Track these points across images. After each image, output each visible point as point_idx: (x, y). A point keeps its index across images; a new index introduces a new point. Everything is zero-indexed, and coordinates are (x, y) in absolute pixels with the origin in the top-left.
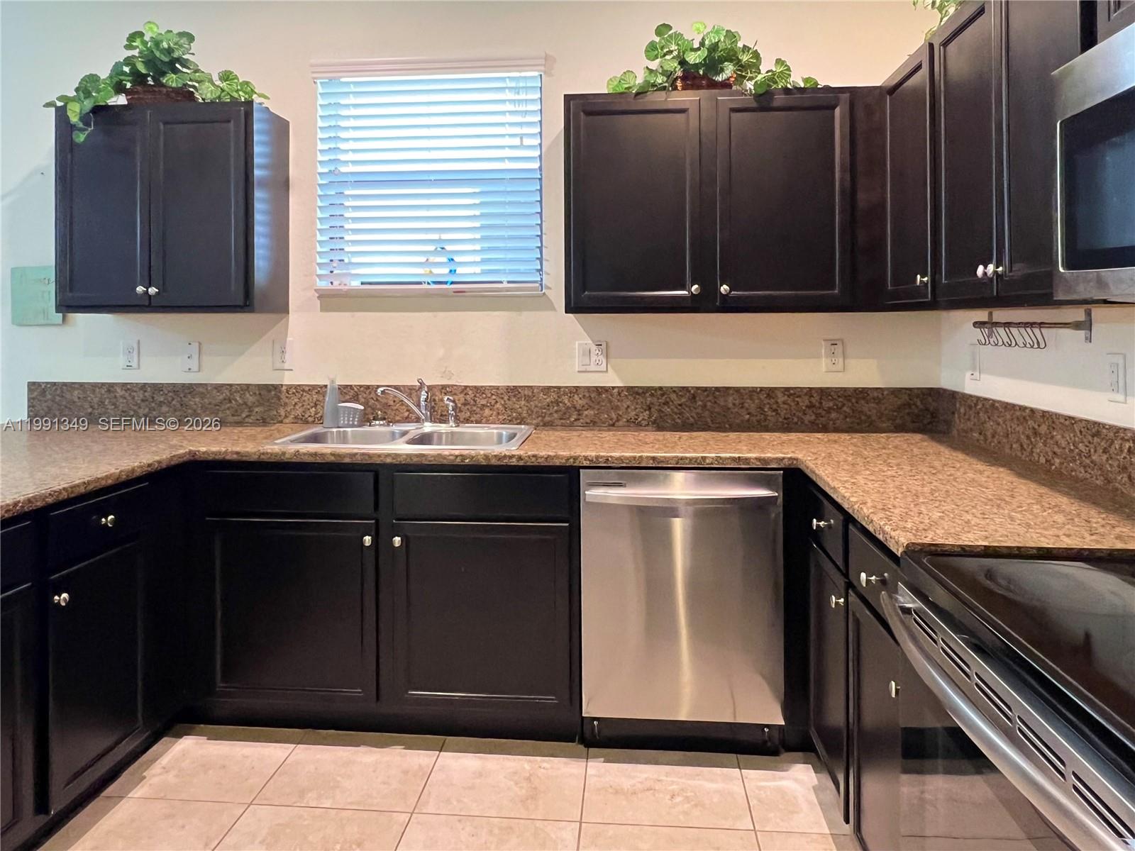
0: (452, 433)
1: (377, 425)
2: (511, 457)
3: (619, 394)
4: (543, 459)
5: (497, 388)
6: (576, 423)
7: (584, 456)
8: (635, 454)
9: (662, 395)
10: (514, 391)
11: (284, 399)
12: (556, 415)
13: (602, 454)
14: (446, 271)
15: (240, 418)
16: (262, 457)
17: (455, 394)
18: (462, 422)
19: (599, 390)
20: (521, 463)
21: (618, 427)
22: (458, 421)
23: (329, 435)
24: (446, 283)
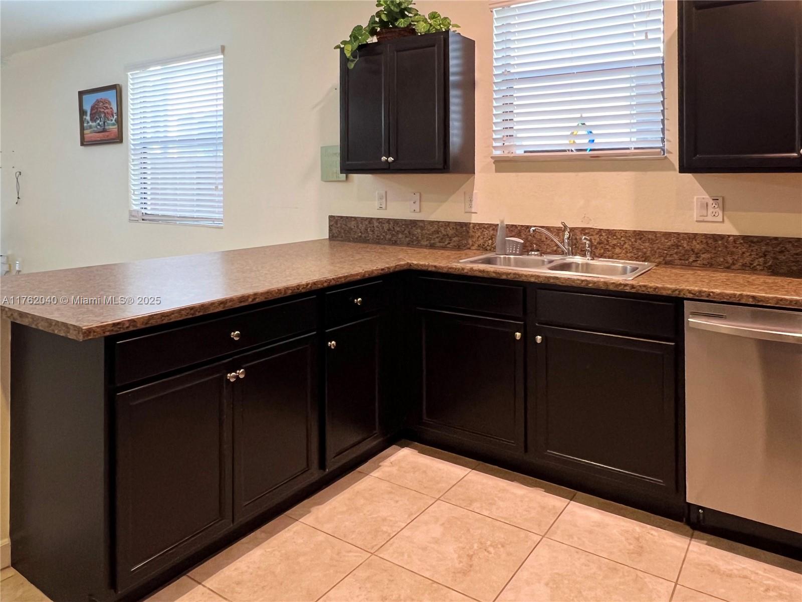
0: (587, 264)
1: (533, 255)
2: (626, 285)
3: (735, 241)
4: (652, 289)
5: (626, 232)
6: (694, 264)
7: (688, 290)
8: (736, 292)
9: (778, 244)
10: (639, 235)
11: (471, 233)
12: (676, 257)
13: (704, 289)
14: (586, 141)
15: (444, 244)
16: (450, 270)
17: (592, 235)
18: (597, 257)
19: (715, 238)
20: (633, 291)
21: (733, 269)
22: (594, 256)
23: (498, 260)
24: (586, 150)
